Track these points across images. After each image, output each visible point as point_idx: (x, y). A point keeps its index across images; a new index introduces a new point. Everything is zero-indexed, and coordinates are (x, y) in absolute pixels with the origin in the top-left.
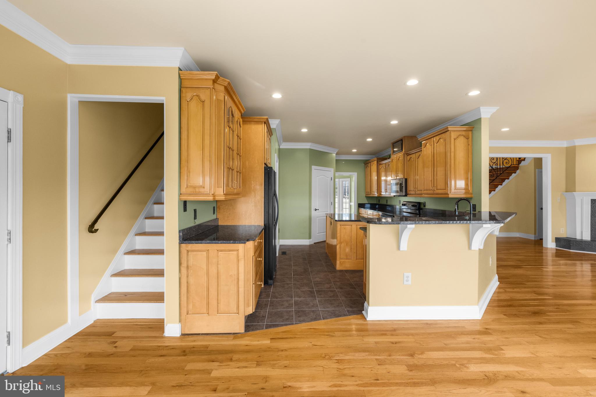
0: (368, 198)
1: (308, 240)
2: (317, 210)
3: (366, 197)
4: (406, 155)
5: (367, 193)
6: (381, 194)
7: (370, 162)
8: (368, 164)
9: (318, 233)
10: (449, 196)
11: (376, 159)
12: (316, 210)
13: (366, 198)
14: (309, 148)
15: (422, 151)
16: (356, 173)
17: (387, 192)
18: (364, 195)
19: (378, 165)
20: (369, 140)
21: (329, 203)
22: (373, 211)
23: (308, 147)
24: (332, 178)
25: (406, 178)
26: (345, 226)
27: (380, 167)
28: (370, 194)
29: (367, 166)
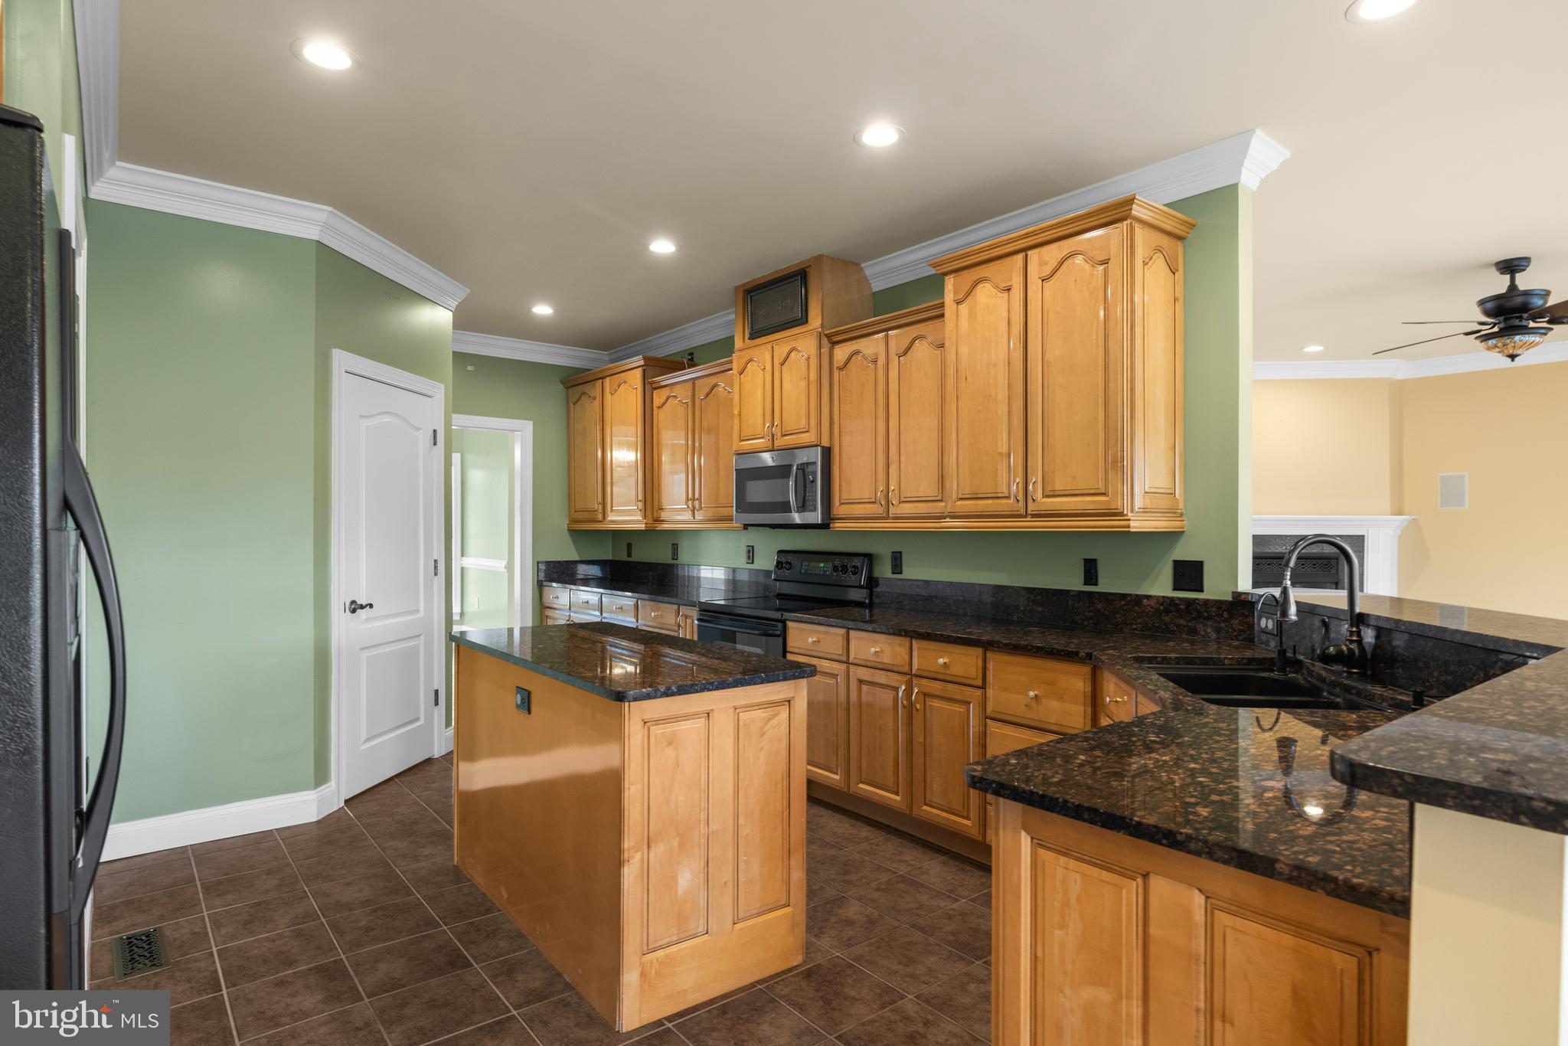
0: (579, 534)
1: (310, 796)
2: (362, 607)
3: (572, 531)
4: (825, 341)
5: (577, 516)
6: (658, 520)
7: (605, 377)
8: (586, 388)
9: (368, 740)
10: (1132, 524)
11: (642, 363)
12: (355, 607)
13: (571, 536)
14: (316, 238)
15: (942, 316)
16: (528, 426)
17: (701, 508)
18: (564, 524)
19: (649, 387)
20: (663, 247)
21: (423, 568)
22: (601, 590)
23: (312, 233)
24: (435, 431)
25: (826, 443)
26: (669, 728)
27: (658, 398)
28: (600, 517)
29: (584, 393)
